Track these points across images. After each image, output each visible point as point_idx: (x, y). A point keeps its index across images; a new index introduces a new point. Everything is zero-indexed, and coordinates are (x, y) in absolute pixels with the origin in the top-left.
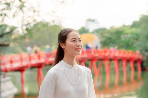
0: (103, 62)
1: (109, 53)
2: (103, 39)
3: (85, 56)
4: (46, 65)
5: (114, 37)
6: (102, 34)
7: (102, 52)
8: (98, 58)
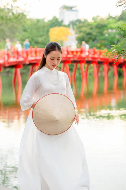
2: (80, 35)
5: (94, 33)
7: (77, 52)
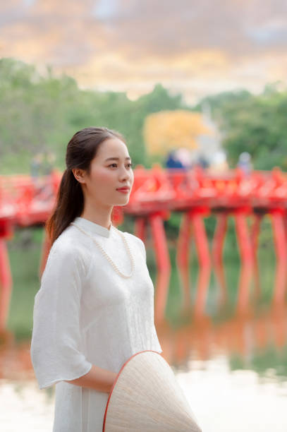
0: (232, 219)
1: (255, 186)
3: (165, 194)
4: (20, 226)
5: (274, 128)
6: (230, 113)
7: (227, 182)
8: (213, 204)
